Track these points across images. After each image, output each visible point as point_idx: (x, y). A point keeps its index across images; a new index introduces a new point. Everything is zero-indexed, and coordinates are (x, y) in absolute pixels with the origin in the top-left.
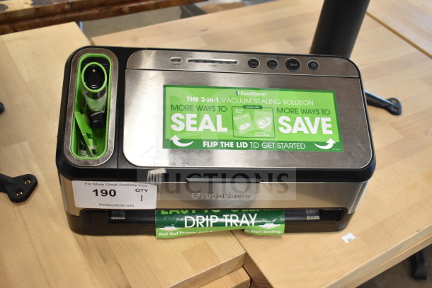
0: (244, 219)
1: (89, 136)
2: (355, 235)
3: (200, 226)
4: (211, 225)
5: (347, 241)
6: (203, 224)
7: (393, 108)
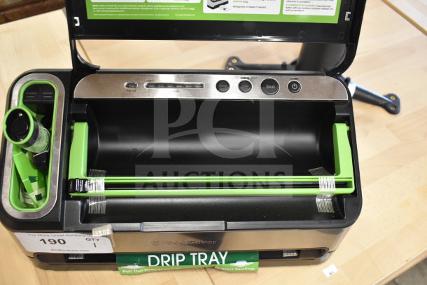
0: (214, 258)
1: (32, 179)
2: (338, 268)
3: (165, 265)
4: (178, 264)
5: (328, 275)
6: (168, 263)
7: (391, 106)
